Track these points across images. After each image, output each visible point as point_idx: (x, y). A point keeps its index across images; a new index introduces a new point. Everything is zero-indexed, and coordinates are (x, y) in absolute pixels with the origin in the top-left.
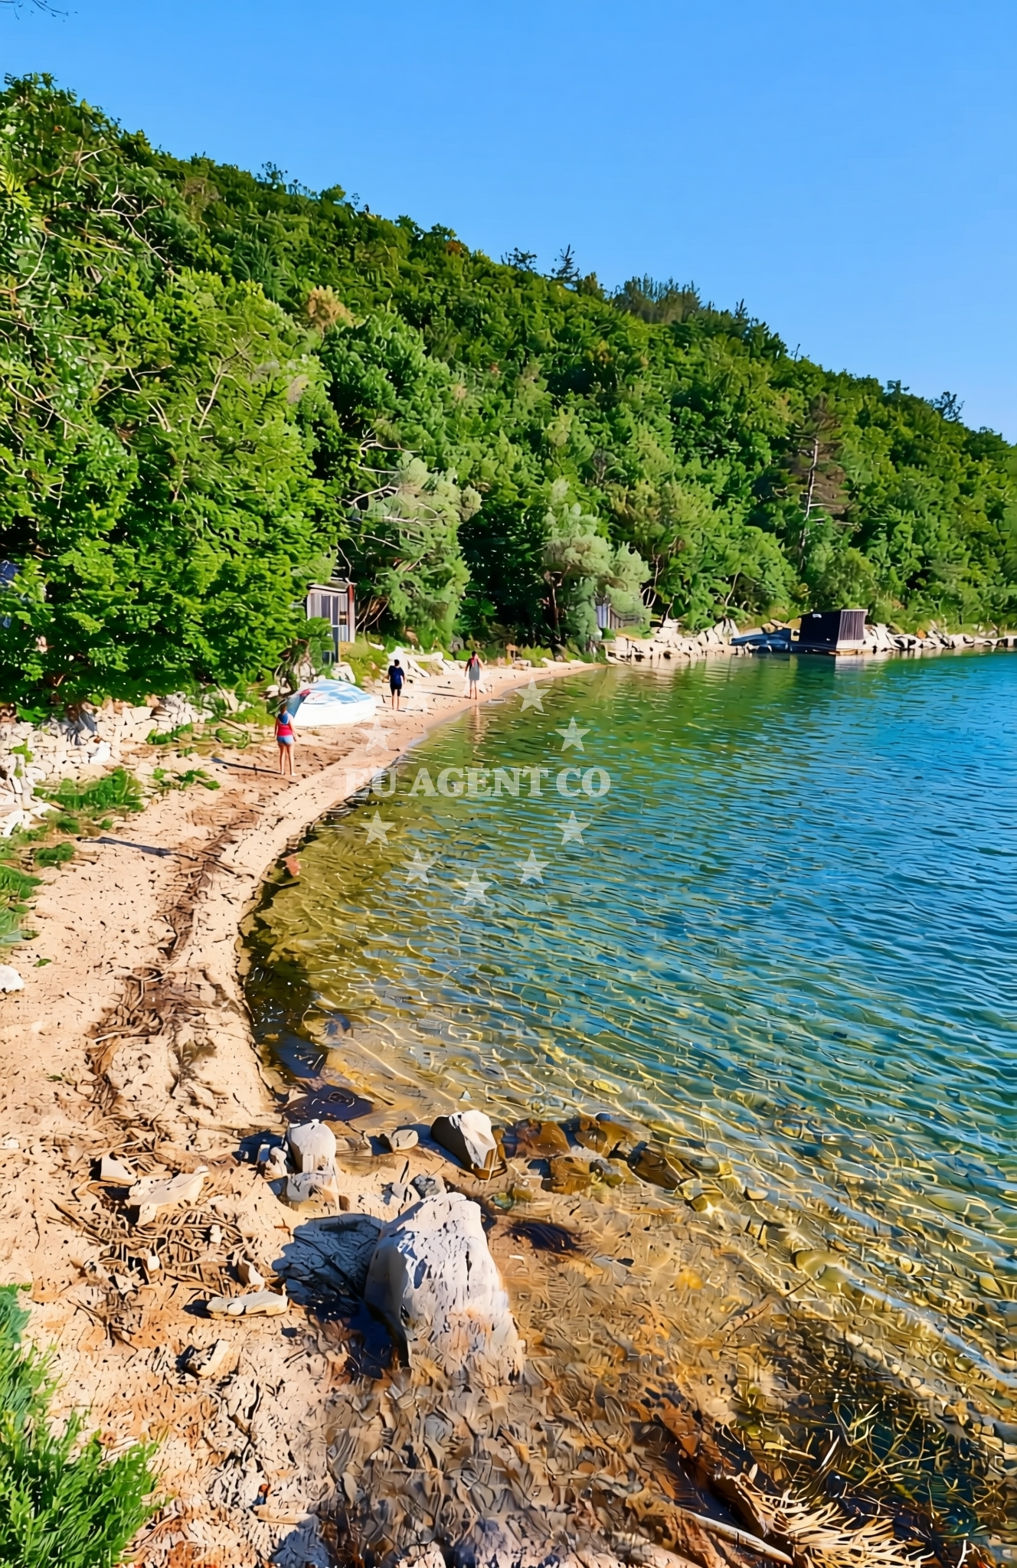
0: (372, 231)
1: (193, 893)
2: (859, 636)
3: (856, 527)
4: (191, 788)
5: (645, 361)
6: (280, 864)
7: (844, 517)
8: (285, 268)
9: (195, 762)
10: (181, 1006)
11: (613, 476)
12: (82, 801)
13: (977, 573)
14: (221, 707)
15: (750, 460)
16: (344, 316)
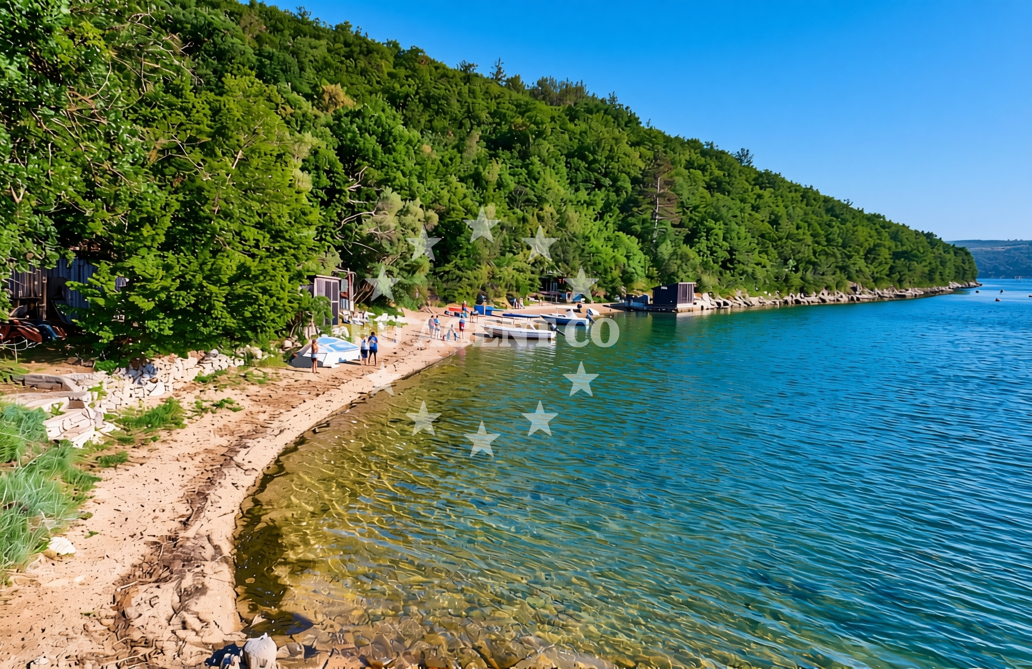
0: (369, 50)
1: (211, 482)
2: (690, 300)
3: (686, 231)
4: (223, 412)
5: (549, 131)
6: (277, 461)
7: (681, 225)
8: (310, 73)
9: (227, 394)
10: (188, 561)
11: (528, 201)
12: (139, 422)
13: (764, 259)
14: (250, 357)
15: (618, 191)
16: (348, 102)
